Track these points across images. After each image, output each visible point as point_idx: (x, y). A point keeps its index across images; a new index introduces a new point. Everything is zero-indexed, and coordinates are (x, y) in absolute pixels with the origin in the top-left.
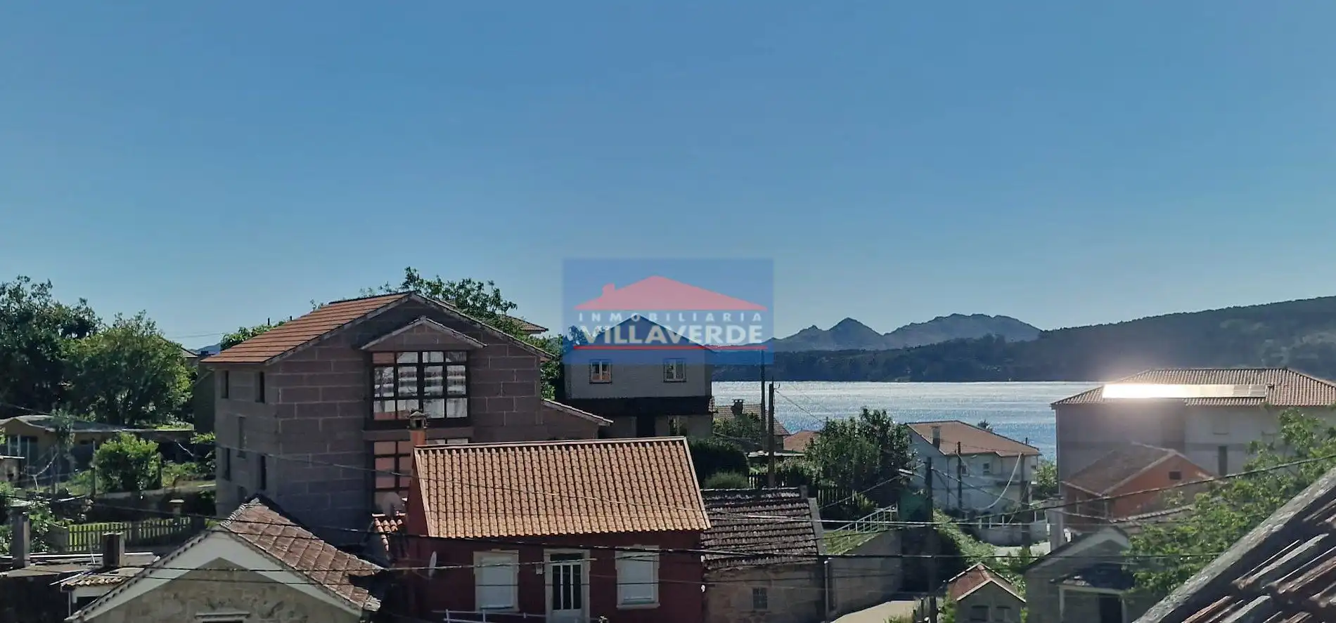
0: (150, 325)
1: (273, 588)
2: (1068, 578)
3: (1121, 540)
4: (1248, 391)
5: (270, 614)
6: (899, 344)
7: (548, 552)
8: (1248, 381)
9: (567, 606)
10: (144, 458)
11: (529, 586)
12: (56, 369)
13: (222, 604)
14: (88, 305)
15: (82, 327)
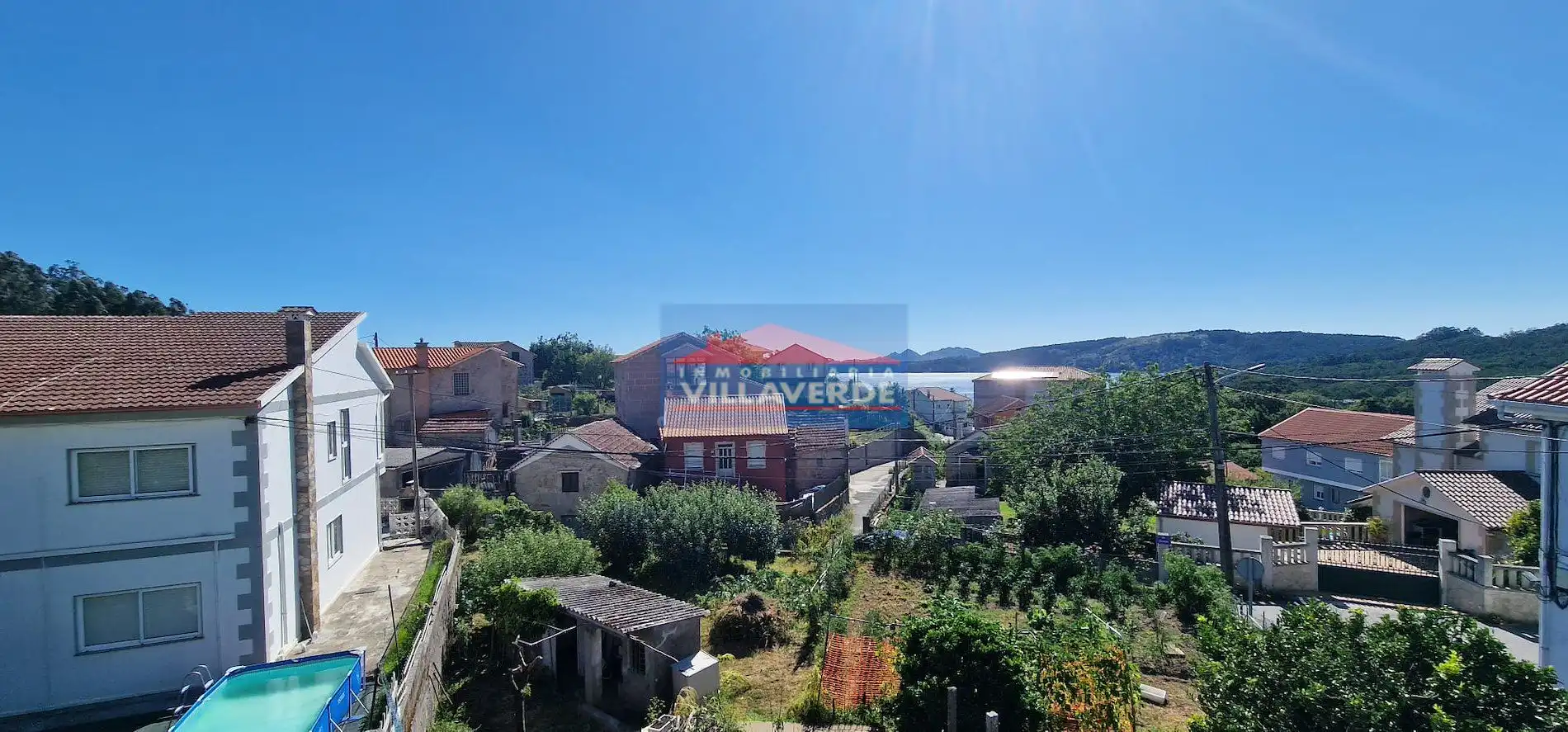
0: (611, 350)
1: (591, 459)
3: (984, 435)
4: (1051, 374)
5: (590, 470)
6: (927, 359)
7: (717, 443)
8: (1051, 371)
9: (726, 467)
10: (592, 401)
11: (707, 457)
12: (575, 367)
13: (569, 465)
14: (592, 342)
15: (589, 350)
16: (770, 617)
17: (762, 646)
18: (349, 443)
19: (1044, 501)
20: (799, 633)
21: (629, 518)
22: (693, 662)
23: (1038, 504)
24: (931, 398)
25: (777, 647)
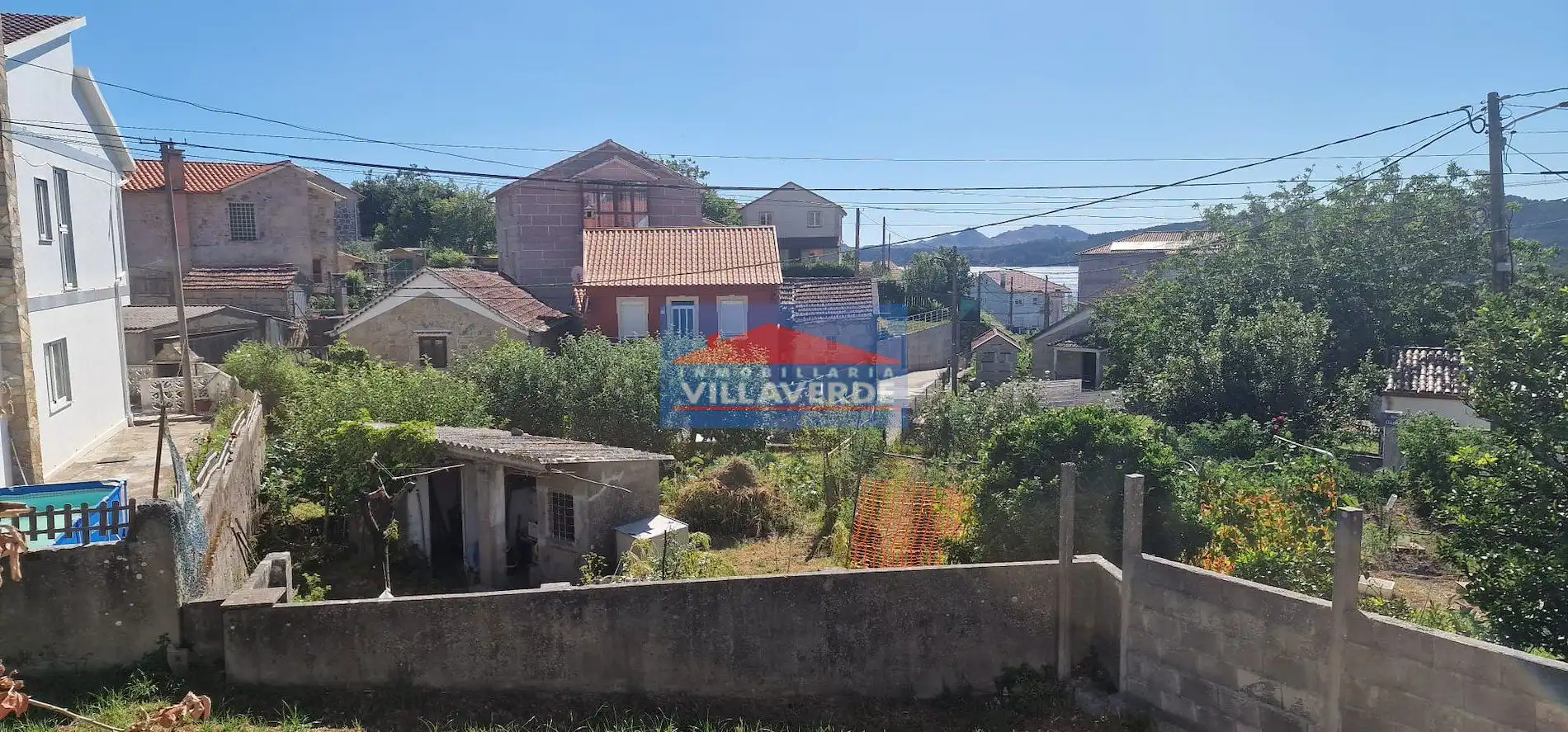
1: (467, 314)
2: (1061, 342)
5: (465, 332)
6: (998, 243)
7: (669, 299)
12: (429, 213)
13: (432, 325)
16: (763, 494)
17: (753, 535)
18: (70, 229)
19: (1199, 367)
20: (811, 523)
21: (534, 378)
22: (651, 524)
23: (1189, 373)
24: (1008, 288)
25: (775, 537)
